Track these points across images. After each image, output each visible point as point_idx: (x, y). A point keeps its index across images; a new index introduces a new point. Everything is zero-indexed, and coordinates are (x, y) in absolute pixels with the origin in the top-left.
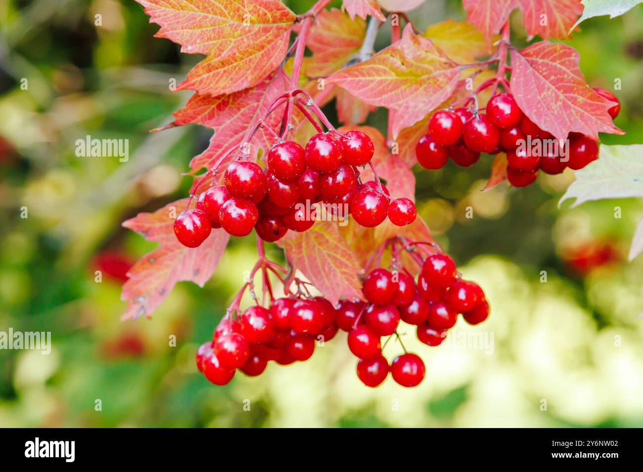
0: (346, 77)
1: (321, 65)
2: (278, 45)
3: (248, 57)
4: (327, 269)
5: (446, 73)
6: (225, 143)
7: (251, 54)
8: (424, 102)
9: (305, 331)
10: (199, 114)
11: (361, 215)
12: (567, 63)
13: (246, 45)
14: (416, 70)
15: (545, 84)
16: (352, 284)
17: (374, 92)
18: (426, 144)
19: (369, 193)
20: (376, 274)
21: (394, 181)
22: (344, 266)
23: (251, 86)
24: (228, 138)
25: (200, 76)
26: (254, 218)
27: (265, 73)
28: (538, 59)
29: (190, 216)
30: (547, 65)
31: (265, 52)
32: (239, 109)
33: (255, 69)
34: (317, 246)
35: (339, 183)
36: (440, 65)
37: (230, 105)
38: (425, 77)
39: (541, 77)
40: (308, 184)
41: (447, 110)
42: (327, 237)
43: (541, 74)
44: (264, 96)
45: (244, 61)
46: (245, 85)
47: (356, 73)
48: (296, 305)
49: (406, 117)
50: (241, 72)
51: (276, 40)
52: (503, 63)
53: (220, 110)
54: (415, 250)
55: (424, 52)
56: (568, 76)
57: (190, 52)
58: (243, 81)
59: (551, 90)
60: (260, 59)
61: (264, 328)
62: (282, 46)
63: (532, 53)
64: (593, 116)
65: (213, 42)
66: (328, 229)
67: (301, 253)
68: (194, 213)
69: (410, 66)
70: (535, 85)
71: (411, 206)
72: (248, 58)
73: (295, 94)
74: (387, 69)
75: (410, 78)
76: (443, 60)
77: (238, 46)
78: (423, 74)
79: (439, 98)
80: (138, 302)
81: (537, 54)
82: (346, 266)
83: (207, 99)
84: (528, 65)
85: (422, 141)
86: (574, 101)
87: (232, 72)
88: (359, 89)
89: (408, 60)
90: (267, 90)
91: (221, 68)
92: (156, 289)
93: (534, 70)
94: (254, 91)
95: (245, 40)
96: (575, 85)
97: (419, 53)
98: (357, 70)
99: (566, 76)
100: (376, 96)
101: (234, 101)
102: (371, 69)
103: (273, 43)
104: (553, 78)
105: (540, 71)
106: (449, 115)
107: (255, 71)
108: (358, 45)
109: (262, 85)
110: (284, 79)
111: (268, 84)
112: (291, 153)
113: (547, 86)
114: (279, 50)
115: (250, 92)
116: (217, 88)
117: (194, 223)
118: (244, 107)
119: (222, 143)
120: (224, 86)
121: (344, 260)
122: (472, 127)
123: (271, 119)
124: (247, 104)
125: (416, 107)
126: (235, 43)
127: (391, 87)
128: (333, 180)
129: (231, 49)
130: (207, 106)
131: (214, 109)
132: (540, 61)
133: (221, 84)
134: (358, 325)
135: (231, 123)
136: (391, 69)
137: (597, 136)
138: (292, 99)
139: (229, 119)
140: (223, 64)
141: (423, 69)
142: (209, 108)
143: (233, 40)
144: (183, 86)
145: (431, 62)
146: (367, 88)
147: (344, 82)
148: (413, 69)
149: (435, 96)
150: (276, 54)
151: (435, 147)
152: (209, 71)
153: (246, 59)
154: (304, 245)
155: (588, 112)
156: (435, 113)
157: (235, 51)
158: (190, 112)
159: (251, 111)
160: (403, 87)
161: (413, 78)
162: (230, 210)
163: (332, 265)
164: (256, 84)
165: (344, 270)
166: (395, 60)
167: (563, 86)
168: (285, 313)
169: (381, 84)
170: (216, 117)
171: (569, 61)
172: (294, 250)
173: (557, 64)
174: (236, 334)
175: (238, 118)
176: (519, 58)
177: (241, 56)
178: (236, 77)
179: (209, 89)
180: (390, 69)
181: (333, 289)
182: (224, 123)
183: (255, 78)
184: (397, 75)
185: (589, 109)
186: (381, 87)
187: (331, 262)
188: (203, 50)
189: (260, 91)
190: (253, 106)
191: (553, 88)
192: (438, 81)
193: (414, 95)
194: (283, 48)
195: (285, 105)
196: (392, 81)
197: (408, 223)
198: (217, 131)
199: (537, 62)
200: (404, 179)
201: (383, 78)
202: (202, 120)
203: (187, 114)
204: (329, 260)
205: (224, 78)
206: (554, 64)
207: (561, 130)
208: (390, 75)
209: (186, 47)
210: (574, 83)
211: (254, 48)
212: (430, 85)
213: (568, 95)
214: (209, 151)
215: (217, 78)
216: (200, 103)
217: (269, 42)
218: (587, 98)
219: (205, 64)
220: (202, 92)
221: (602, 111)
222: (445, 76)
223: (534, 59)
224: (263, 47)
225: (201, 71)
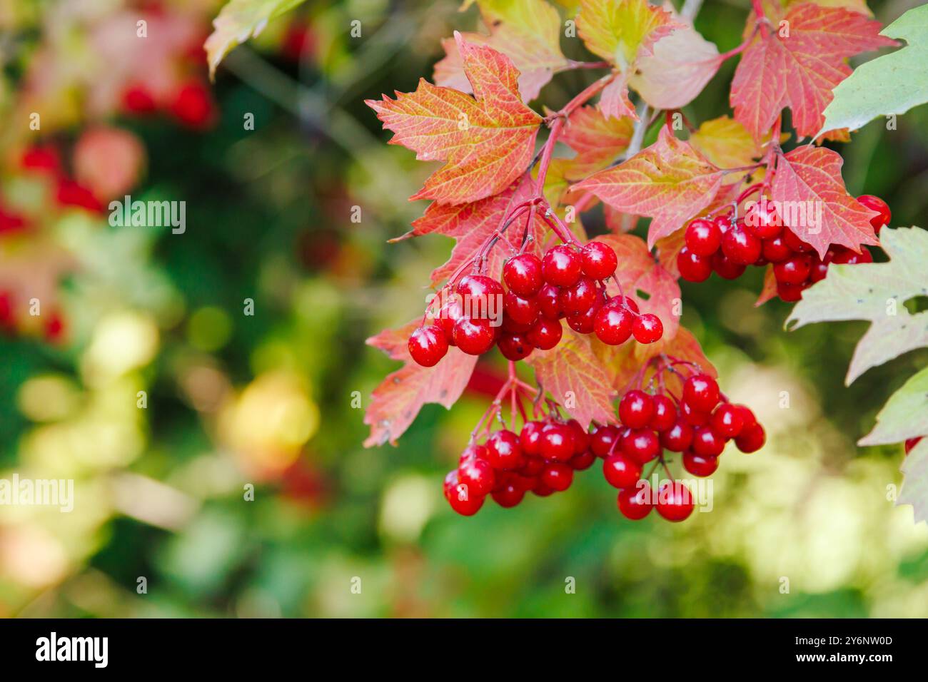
0: (597, 183)
1: (586, 166)
2: (523, 149)
3: (490, 162)
4: (578, 390)
5: (707, 178)
6: (469, 254)
7: (493, 160)
8: (682, 209)
9: (554, 457)
10: (439, 223)
11: (603, 332)
12: (830, 168)
13: (487, 150)
14: (673, 175)
15: (808, 191)
16: (604, 407)
17: (628, 199)
18: (688, 254)
19: (612, 309)
20: (632, 395)
21: (658, 295)
22: (596, 387)
23: (495, 194)
24: (471, 249)
25: (438, 184)
26: (490, 335)
27: (509, 180)
28: (802, 164)
29: (425, 334)
30: (811, 170)
31: (509, 157)
32: (483, 217)
33: (498, 175)
34: (569, 365)
35: (580, 297)
36: (700, 170)
37: (473, 213)
38: (684, 182)
39: (804, 183)
40: (551, 298)
41: (704, 218)
42: (580, 355)
43: (804, 180)
44: (510, 203)
45: (486, 167)
46: (488, 193)
47: (608, 178)
48: (545, 429)
49: (663, 226)
50: (484, 179)
51: (521, 144)
52: (770, 167)
53: (463, 219)
54: (675, 370)
55: (681, 156)
56: (831, 183)
57: (427, 160)
58: (485, 189)
59: (814, 198)
60: (503, 165)
61: (509, 453)
62: (527, 150)
63: (796, 157)
64: (855, 226)
65: (452, 148)
66: (580, 346)
67: (551, 372)
68: (429, 330)
69: (666, 171)
70: (798, 192)
71: (656, 323)
72: (491, 164)
73: (537, 202)
74: (642, 174)
75: (666, 183)
76: (703, 164)
77: (478, 152)
78: (681, 180)
79: (700, 205)
80: (383, 427)
81: (801, 158)
82: (598, 387)
83: (447, 207)
84: (792, 170)
85: (684, 251)
86: (837, 209)
87: (473, 180)
88: (612, 195)
89: (664, 165)
90: (513, 197)
91: (461, 175)
92: (402, 412)
93: (798, 177)
94: (499, 198)
95: (486, 145)
96: (838, 193)
97: (676, 157)
98: (610, 176)
99: (829, 183)
100: (630, 203)
101: (477, 208)
102: (624, 173)
103: (518, 147)
104: (816, 184)
105: (804, 177)
106: (705, 224)
107: (498, 178)
108: (625, 144)
109: (508, 192)
110: (531, 186)
111: (514, 191)
112: (527, 266)
113: (809, 193)
114: (524, 154)
115: (495, 199)
116: (457, 197)
117: (429, 341)
118: (488, 215)
119: (464, 254)
120: (465, 194)
121: (596, 380)
122: (731, 236)
123: (517, 228)
124: (492, 213)
125: (674, 215)
126: (475, 148)
127: (646, 193)
128: (572, 295)
129: (471, 155)
130: (448, 215)
131: (456, 217)
132: (804, 166)
133: (462, 192)
134: (614, 452)
135: (475, 232)
136: (647, 173)
137: (859, 248)
138: (534, 207)
139: (472, 227)
140: (463, 171)
141: (681, 174)
142: (450, 216)
143: (473, 145)
144: (421, 195)
145: (690, 166)
146: (620, 195)
147: (596, 187)
148: (670, 174)
149: (696, 203)
150: (521, 159)
151: (697, 258)
152: (448, 179)
153: (488, 165)
154: (555, 364)
155: (850, 222)
156: (691, 222)
157: (476, 157)
158: (430, 221)
159: (495, 220)
160: (660, 194)
161: (671, 183)
162: (464, 327)
163: (584, 386)
164: (500, 192)
165: (596, 391)
166: (650, 164)
167: (826, 193)
168: (534, 437)
169: (636, 190)
170: (458, 226)
171: (833, 166)
172: (544, 370)
173: (820, 170)
174: (479, 460)
175: (482, 227)
176: (784, 163)
177: (482, 162)
178: (478, 184)
179: (449, 198)
180: (645, 173)
181: (584, 412)
182: (467, 232)
183: (499, 185)
184: (653, 180)
185: (851, 219)
186: (635, 194)
187: (583, 383)
188: (441, 157)
189: (505, 198)
190: (498, 214)
191: (816, 195)
192: (698, 186)
193: (671, 202)
194: (529, 152)
195: (527, 213)
196: (648, 187)
197: (654, 341)
198: (459, 241)
199: (800, 167)
200: (669, 292)
201: (638, 183)
202: (443, 230)
203: (427, 223)
204: (581, 381)
205: (465, 186)
206: (818, 169)
207: (822, 242)
208: (646, 180)
209: (422, 154)
210: (836, 190)
211: (496, 154)
212: (690, 191)
213: (831, 203)
214: (450, 263)
215: (457, 186)
216: (440, 211)
217: (513, 147)
218: (849, 207)
219: (444, 172)
220: (441, 202)
221: (864, 221)
222: (706, 181)
223: (797, 163)
224: (506, 152)
225: (439, 179)
